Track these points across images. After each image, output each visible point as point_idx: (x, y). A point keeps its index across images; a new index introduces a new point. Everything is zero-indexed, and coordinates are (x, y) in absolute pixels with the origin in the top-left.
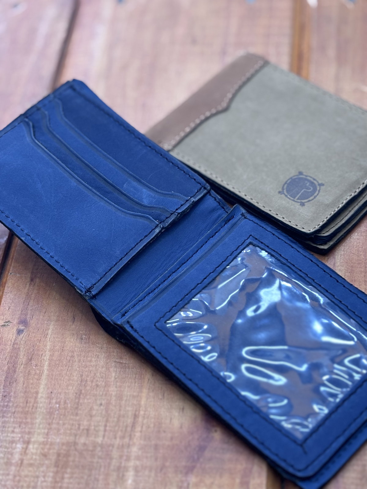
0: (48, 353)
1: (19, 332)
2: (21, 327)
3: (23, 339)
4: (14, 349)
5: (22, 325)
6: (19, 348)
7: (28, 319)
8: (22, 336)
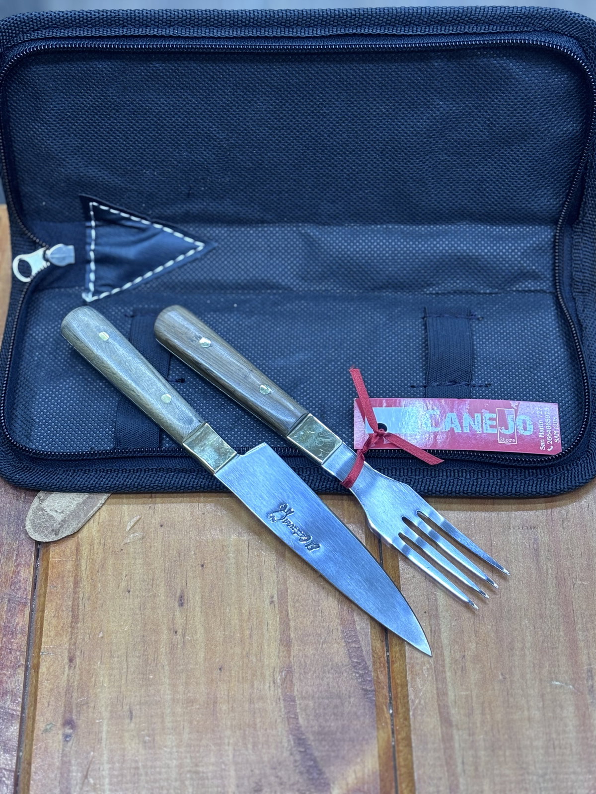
0: (107, 766)
1: (66, 737)
2: (69, 731)
3: (73, 748)
4: (63, 763)
5: (68, 727)
6: (70, 762)
7: (74, 717)
8: (70, 744)
